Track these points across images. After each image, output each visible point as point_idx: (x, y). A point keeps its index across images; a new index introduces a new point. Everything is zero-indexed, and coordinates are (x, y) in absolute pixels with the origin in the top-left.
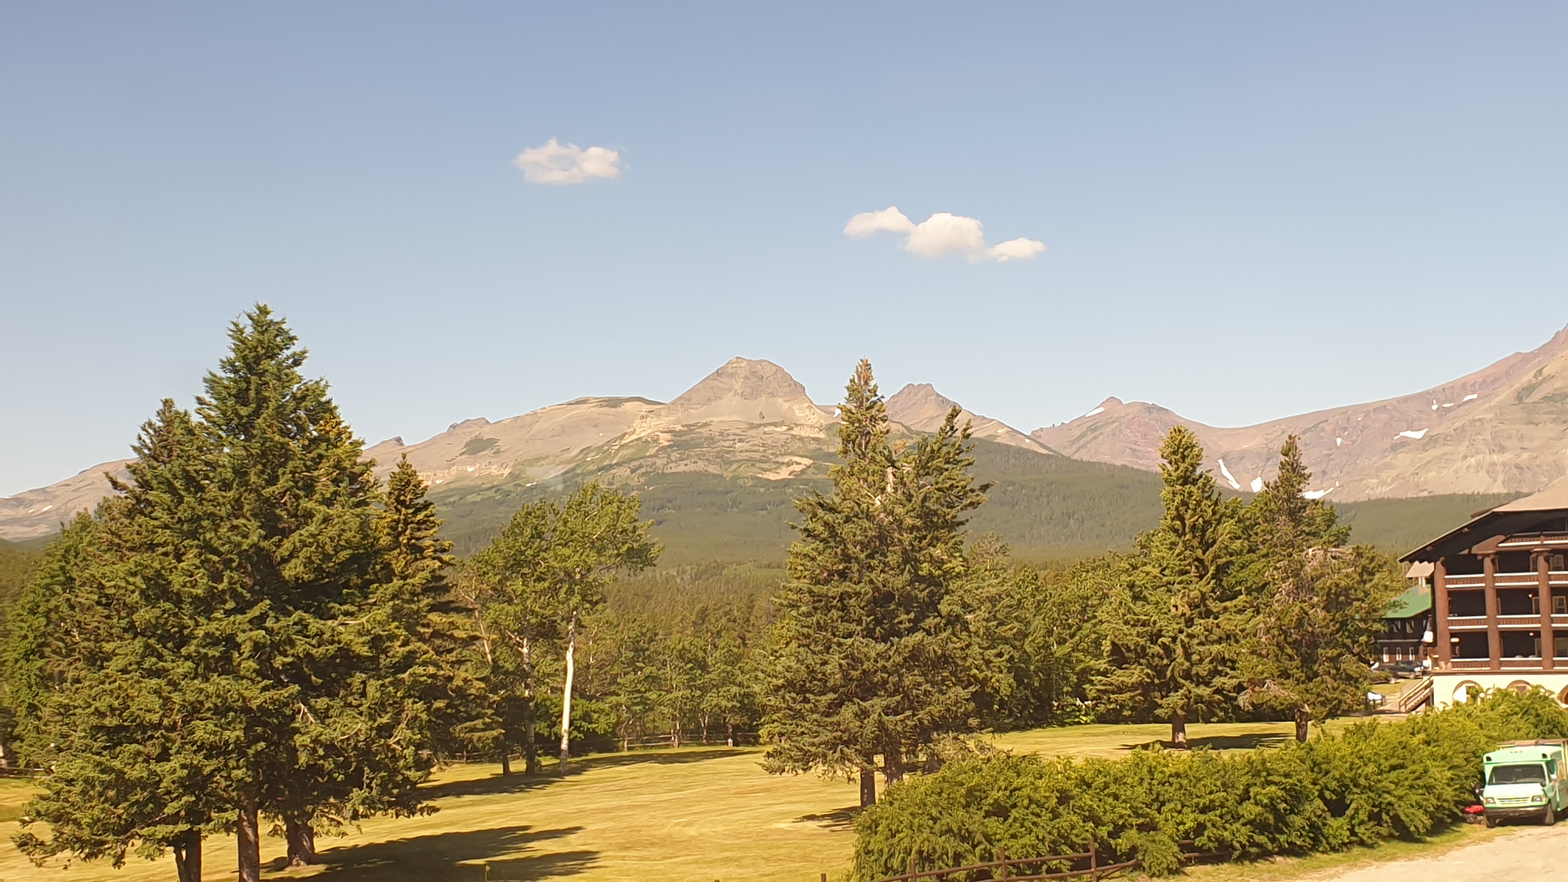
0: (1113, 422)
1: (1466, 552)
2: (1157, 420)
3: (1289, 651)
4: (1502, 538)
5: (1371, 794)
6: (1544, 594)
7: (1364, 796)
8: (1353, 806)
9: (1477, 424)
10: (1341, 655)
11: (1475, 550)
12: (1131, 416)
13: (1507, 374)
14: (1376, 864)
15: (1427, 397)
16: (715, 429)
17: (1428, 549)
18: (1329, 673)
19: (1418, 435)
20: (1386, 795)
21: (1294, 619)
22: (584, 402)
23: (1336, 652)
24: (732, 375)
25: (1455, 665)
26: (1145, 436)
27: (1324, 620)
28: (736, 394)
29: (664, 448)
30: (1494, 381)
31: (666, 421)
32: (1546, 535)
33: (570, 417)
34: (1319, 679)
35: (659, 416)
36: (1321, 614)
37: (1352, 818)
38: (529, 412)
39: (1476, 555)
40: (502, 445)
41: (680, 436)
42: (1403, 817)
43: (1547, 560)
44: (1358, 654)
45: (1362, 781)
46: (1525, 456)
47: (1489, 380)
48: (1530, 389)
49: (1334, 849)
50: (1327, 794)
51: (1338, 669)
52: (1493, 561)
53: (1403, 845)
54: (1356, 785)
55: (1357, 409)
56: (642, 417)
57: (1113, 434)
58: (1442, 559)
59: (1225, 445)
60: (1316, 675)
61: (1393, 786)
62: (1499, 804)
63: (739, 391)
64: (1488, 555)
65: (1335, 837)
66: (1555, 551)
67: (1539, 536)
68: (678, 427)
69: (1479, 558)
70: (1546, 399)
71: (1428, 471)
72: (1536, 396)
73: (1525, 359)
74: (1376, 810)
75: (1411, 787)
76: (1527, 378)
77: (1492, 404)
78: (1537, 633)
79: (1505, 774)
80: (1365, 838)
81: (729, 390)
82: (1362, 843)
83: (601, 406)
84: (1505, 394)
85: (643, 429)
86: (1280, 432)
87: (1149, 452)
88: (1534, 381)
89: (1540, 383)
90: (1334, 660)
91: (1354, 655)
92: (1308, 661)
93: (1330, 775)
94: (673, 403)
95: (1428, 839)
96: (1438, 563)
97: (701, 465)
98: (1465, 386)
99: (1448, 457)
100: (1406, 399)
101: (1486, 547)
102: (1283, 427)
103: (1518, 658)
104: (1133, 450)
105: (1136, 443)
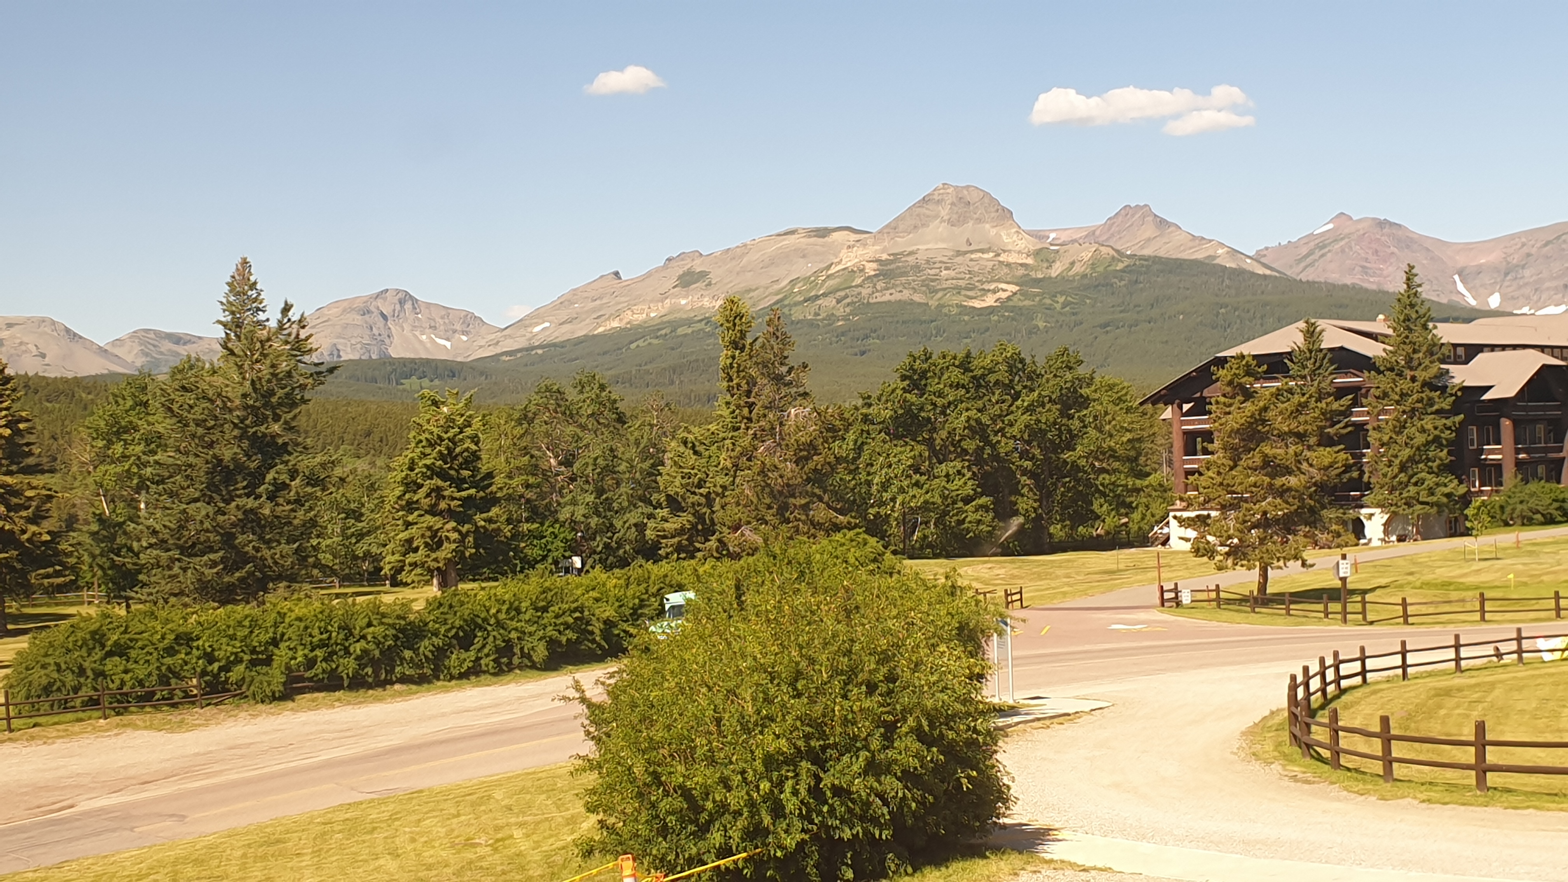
0: (1342, 239)
2: (1389, 236)
12: (1362, 232)
16: (922, 257)
22: (792, 232)
24: (939, 202)
26: (1376, 252)
28: (942, 221)
29: (869, 277)
31: (872, 250)
33: (780, 248)
35: (865, 245)
38: (739, 244)
40: (714, 277)
41: (886, 265)
56: (849, 247)
57: (1343, 251)
59: (1461, 260)
63: (946, 218)
68: (884, 257)
81: (936, 217)
83: (810, 237)
85: (849, 259)
86: (1519, 246)
87: (1381, 269)
94: (880, 232)
97: (906, 295)
102: (1524, 240)
104: (1363, 267)
105: (1366, 260)
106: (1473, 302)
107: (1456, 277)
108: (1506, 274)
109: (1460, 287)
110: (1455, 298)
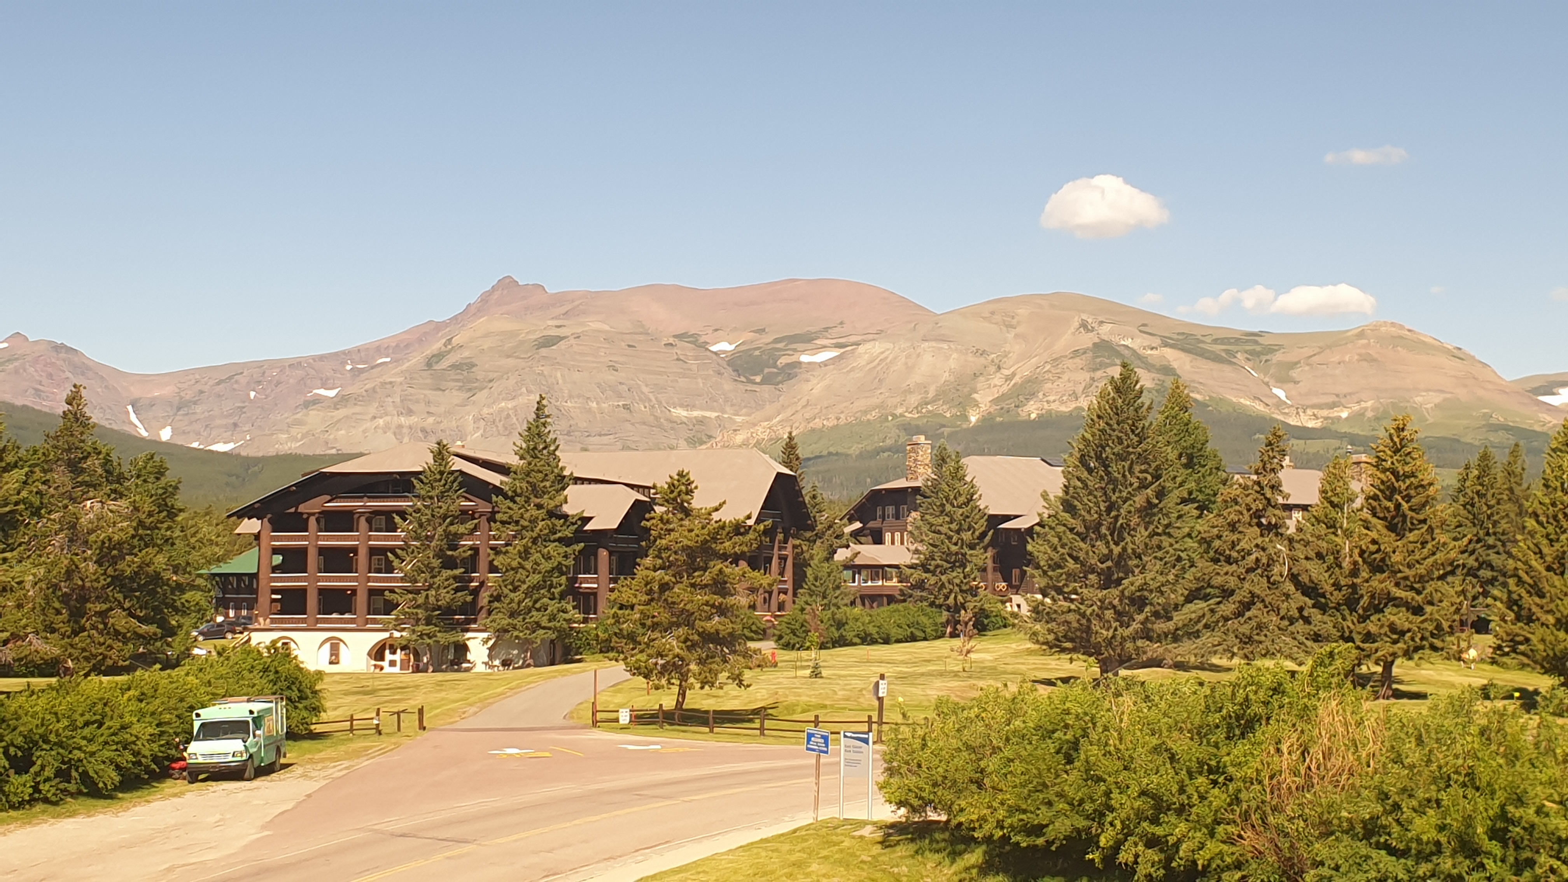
0: (17, 359)
1: (293, 510)
2: (64, 361)
3: (57, 605)
4: (328, 497)
5: (61, 751)
6: (363, 554)
7: (53, 753)
8: (39, 762)
9: (388, 386)
10: (111, 609)
11: (302, 508)
12: (37, 354)
13: (420, 341)
14: (53, 820)
15: (341, 357)
17: (256, 506)
18: (96, 628)
19: (332, 393)
20: (76, 752)
21: (63, 571)
23: (105, 607)
25: (273, 621)
26: (50, 376)
27: (94, 574)
30: (407, 346)
32: (369, 497)
34: (86, 633)
36: (92, 567)
37: (37, 774)
39: (302, 514)
42: (92, 773)
43: (369, 521)
44: (129, 609)
45: (53, 738)
46: (431, 420)
47: (402, 345)
48: (439, 356)
49: (13, 807)
50: (12, 750)
51: (106, 624)
52: (318, 520)
53: (91, 802)
54: (46, 741)
55: (273, 363)
57: (16, 372)
58: (269, 516)
59: (136, 392)
60: (83, 629)
61: (84, 742)
62: (201, 760)
64: (313, 514)
65: (15, 794)
66: (377, 513)
67: (362, 497)
69: (305, 516)
70: (454, 367)
71: (338, 430)
72: (445, 364)
73: (437, 327)
74: (64, 767)
75: (106, 743)
76: (437, 346)
77: (404, 367)
78: (354, 591)
79: (213, 730)
80: (49, 795)
82: (46, 801)
84: (416, 359)
86: (193, 382)
87: (53, 393)
88: (443, 349)
89: (449, 352)
90: (103, 614)
91: (124, 610)
92: (77, 614)
93: (18, 731)
95: (120, 795)
96: (265, 520)
98: (379, 349)
99: (359, 417)
100: (322, 358)
101: (312, 506)
102: (197, 377)
103: (334, 616)
104: (36, 390)
105: (40, 383)
106: (144, 434)
107: (130, 408)
108: (179, 409)
109: (133, 417)
110: (127, 429)
